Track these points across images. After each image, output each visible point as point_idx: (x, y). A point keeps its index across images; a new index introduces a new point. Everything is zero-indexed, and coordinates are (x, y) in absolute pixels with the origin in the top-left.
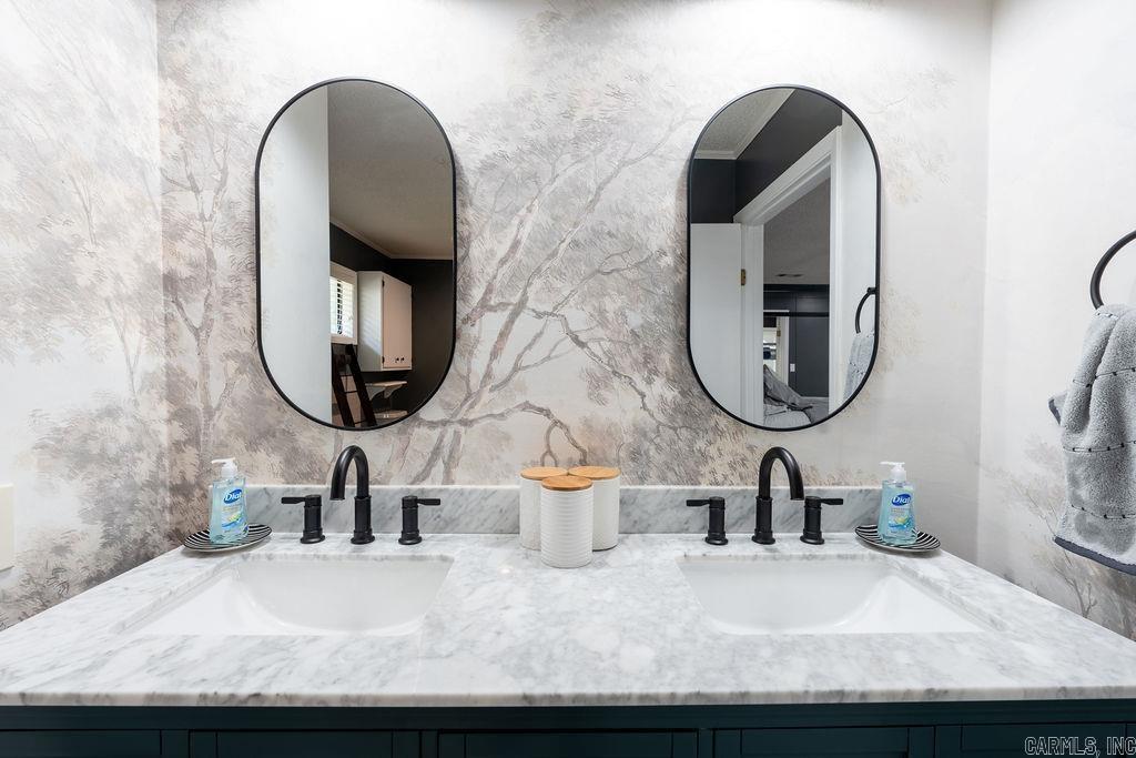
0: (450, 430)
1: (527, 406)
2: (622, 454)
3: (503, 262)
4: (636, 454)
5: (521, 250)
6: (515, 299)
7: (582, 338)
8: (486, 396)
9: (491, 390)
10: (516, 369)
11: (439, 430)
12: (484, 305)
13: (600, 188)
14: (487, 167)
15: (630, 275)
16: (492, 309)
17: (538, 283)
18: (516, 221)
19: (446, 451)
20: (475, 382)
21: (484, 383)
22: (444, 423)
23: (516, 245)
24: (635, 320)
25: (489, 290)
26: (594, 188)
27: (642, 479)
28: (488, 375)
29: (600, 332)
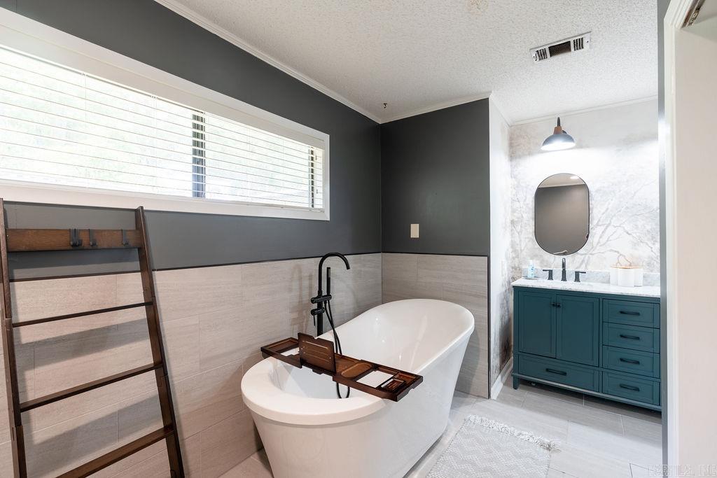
0: (587, 256)
1: (611, 250)
2: (644, 264)
3: (603, 213)
4: (649, 264)
5: (609, 211)
6: (607, 223)
7: (629, 232)
8: (598, 248)
9: (601, 246)
10: (607, 241)
11: (583, 256)
12: (598, 225)
13: (635, 193)
14: (598, 191)
15: (646, 215)
16: (600, 226)
17: (614, 218)
18: (607, 203)
19: (586, 262)
20: (595, 244)
21: (598, 244)
22: (586, 254)
23: (607, 209)
24: (648, 227)
25: (599, 220)
26: (633, 192)
27: (652, 271)
28: (599, 242)
29: (635, 231)
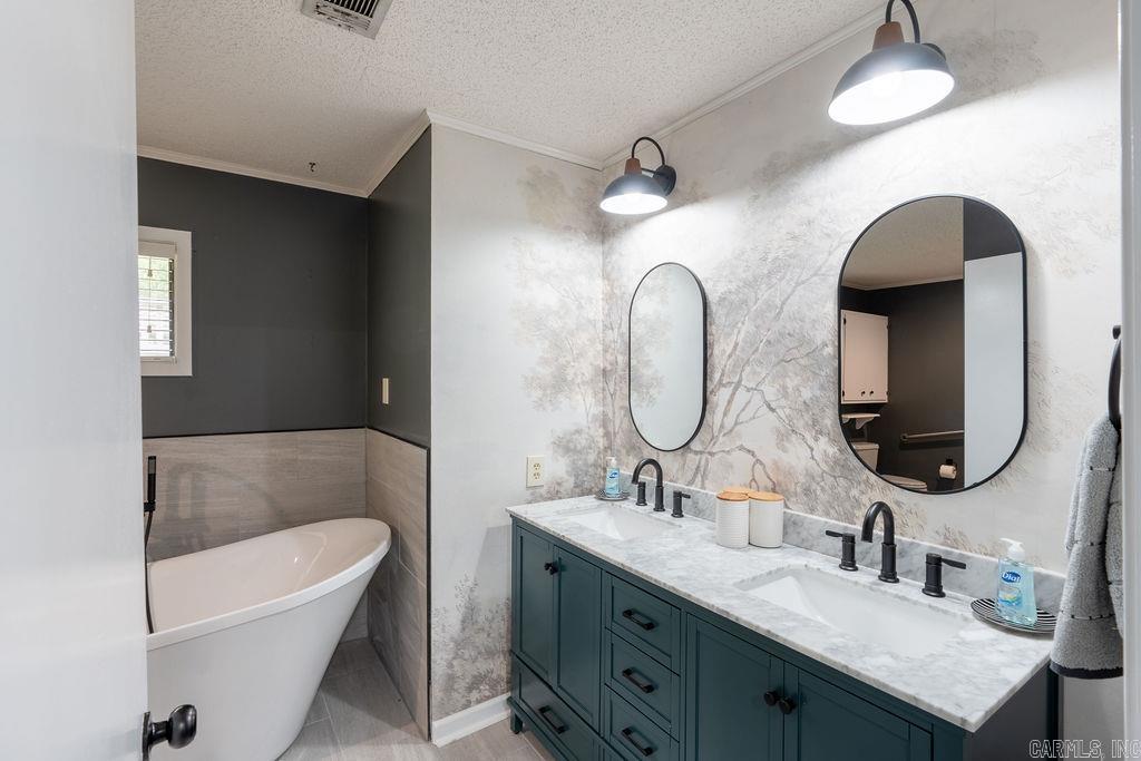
0: (704, 457)
1: (741, 448)
2: (798, 490)
3: (730, 356)
4: (807, 491)
5: (739, 349)
6: (736, 380)
7: (773, 405)
8: (721, 439)
9: (724, 435)
10: (736, 424)
11: (699, 456)
12: (720, 384)
13: (783, 304)
14: (722, 300)
16: (724, 386)
17: (748, 369)
18: (736, 331)
19: (702, 469)
20: (716, 429)
21: (720, 431)
22: (701, 453)
23: (737, 344)
24: (806, 394)
25: (722, 375)
26: (779, 304)
27: (812, 511)
28: (722, 426)
29: (783, 402)
